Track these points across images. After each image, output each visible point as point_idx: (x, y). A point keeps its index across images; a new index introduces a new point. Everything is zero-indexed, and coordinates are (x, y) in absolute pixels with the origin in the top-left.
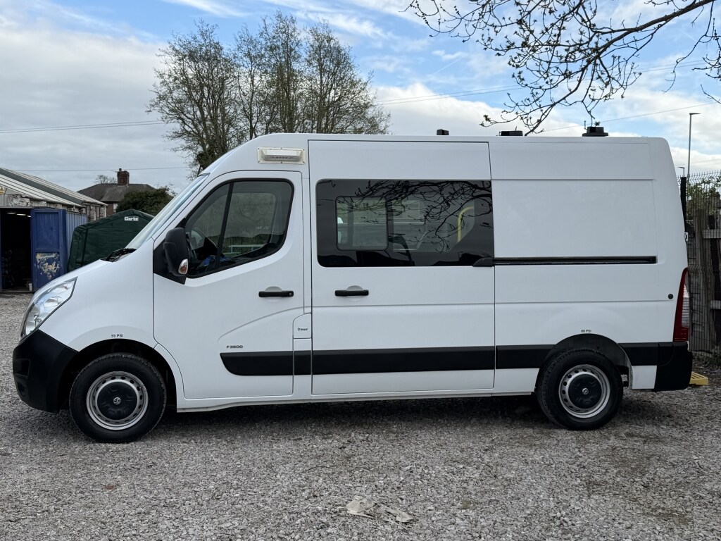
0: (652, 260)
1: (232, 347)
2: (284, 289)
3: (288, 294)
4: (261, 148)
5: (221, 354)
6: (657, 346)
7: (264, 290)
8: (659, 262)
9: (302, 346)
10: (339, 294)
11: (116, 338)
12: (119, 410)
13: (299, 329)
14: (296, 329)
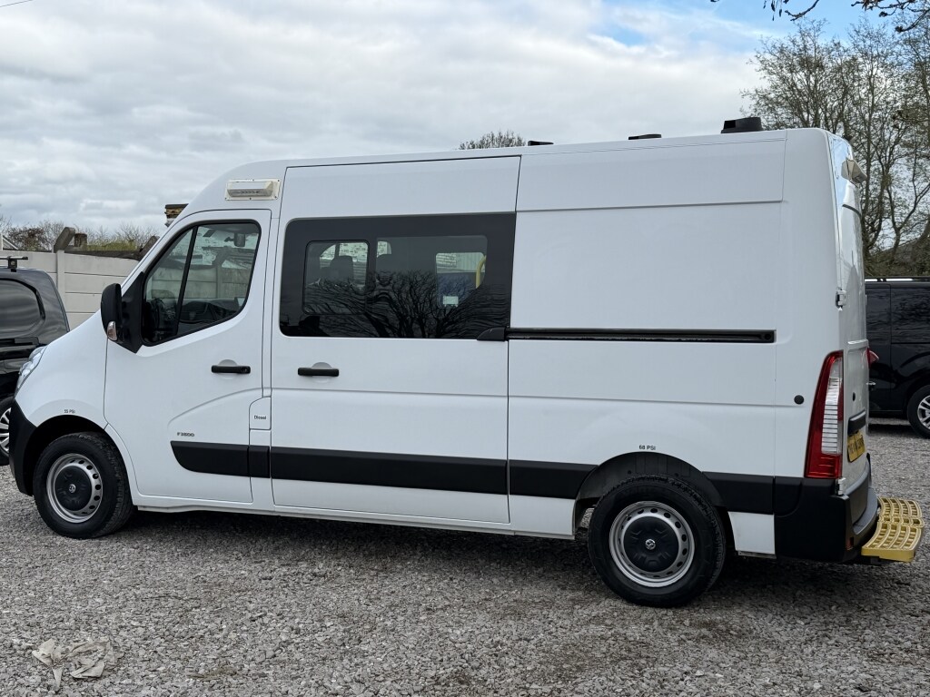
0: (768, 337)
1: (183, 434)
2: (240, 363)
3: (244, 370)
5: (172, 442)
6: (771, 482)
7: (217, 363)
8: (780, 339)
9: (260, 440)
10: (304, 372)
11: (70, 414)
14: (252, 417)
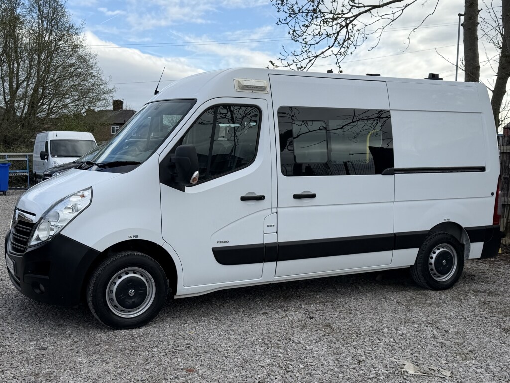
0: (482, 169)
1: (220, 242)
2: (259, 194)
3: (262, 198)
4: (236, 79)
5: (213, 249)
6: (485, 228)
7: (244, 195)
8: (487, 170)
9: (271, 239)
10: (296, 197)
11: (133, 239)
12: (133, 300)
13: (268, 226)
14: (266, 226)
